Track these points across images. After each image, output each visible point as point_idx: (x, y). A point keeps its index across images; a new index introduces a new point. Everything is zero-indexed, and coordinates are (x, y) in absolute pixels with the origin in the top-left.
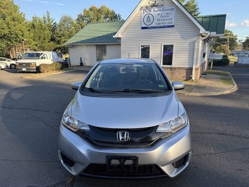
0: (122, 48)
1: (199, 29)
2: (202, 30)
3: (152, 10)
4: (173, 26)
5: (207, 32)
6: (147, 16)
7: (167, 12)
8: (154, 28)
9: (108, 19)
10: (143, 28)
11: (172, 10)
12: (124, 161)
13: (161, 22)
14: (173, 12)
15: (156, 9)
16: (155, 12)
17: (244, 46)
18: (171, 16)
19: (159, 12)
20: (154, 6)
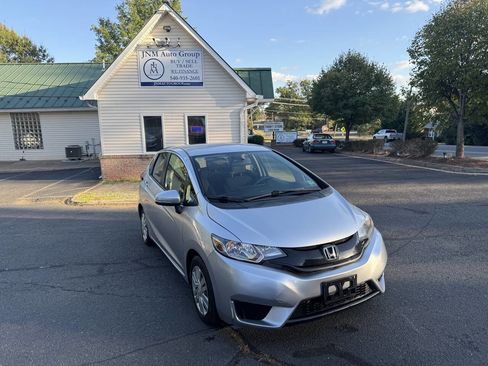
0: (101, 121)
1: (245, 92)
2: (250, 94)
3: (160, 53)
4: (201, 84)
5: (257, 96)
6: (151, 62)
7: (188, 58)
8: (166, 84)
9: (13, 56)
10: (143, 84)
11: (197, 55)
12: (342, 284)
13: (179, 76)
14: (199, 60)
15: (167, 52)
16: (164, 57)
17: (268, 115)
18: (195, 67)
19: (174, 58)
20: (163, 46)
